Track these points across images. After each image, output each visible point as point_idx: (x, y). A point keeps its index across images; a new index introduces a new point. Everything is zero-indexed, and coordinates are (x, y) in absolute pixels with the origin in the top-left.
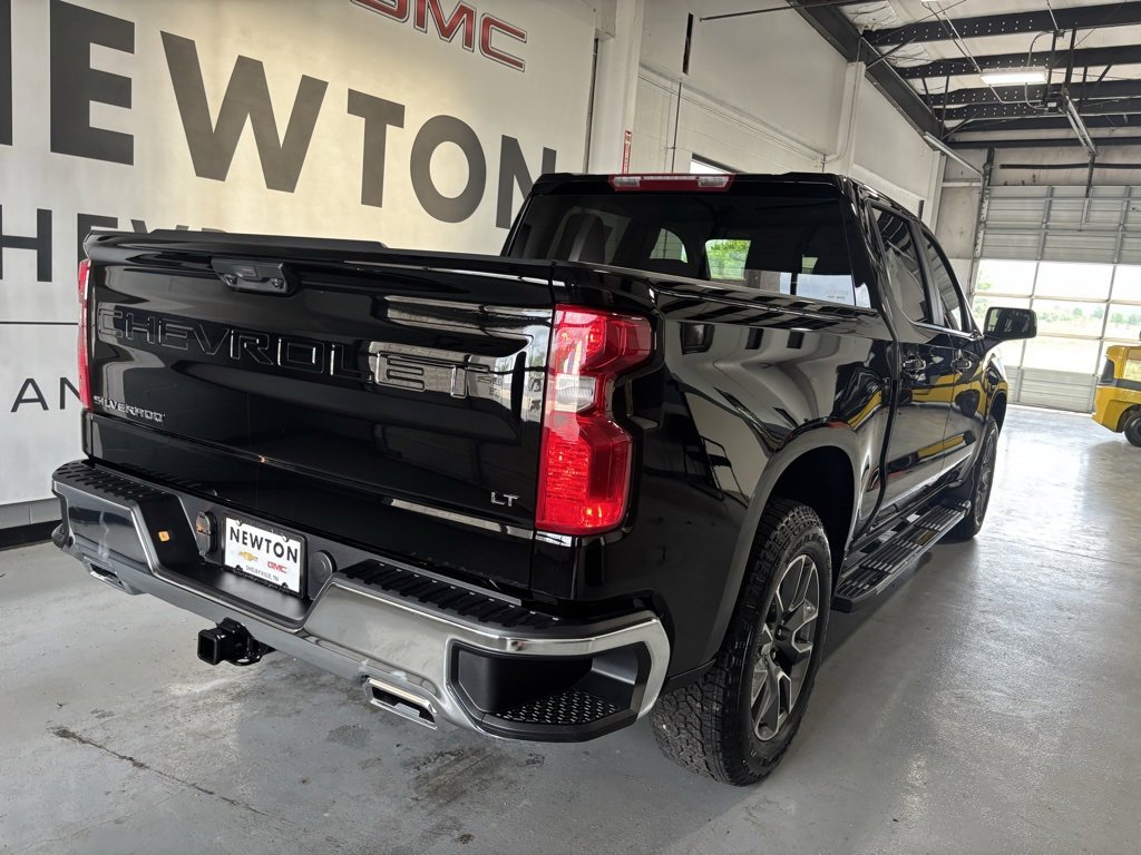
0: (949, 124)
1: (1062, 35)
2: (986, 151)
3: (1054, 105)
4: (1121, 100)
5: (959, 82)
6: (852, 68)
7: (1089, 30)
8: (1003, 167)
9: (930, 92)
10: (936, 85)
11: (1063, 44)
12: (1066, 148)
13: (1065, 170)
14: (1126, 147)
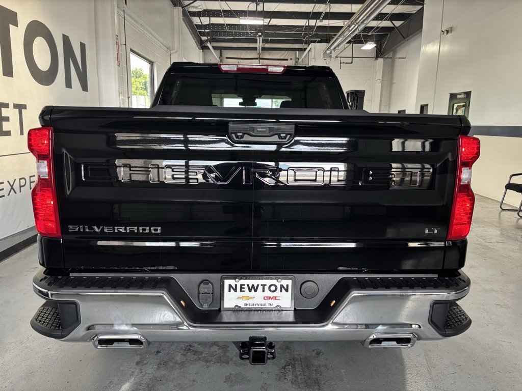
0: (204, 38)
1: (259, 4)
2: (219, 51)
3: (260, 34)
4: (271, 33)
5: (216, 20)
6: (176, 9)
7: (278, 4)
8: (227, 58)
9: (203, 24)
10: (205, 21)
11: (260, 8)
12: (248, 51)
13: (249, 60)
14: (270, 51)
